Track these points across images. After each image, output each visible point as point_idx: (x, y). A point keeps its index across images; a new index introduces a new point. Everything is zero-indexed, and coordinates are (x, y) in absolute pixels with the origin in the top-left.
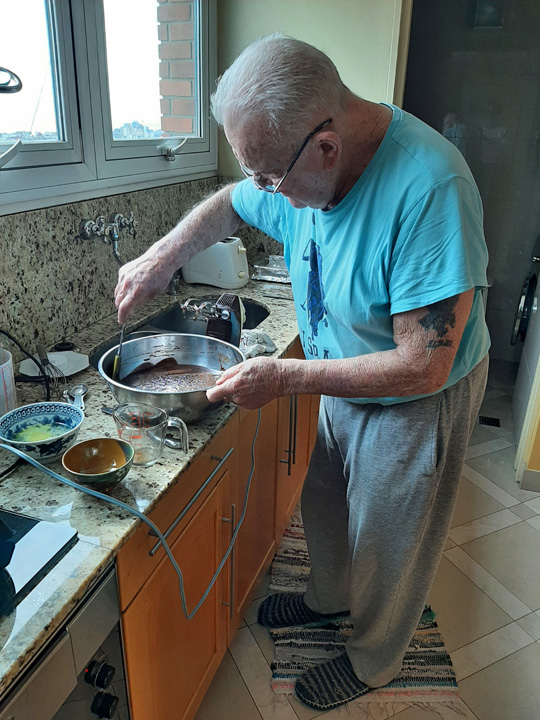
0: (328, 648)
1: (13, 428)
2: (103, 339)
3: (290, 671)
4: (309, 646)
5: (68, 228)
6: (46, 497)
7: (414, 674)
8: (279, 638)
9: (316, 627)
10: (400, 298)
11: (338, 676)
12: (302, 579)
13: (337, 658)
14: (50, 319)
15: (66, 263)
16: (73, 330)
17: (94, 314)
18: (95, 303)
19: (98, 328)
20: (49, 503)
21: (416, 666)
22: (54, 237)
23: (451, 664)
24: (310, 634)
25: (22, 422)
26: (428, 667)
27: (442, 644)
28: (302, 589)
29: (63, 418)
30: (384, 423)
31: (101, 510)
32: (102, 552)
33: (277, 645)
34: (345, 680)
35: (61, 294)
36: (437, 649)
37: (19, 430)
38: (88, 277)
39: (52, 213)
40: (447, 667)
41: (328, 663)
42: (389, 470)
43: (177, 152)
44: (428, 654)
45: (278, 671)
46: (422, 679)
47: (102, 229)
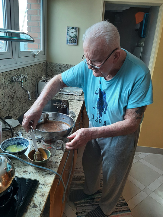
0: (92, 205)
1: (5, 147)
2: (20, 114)
3: (82, 214)
4: (87, 206)
5: (8, 79)
6: (22, 170)
7: (118, 210)
8: (77, 205)
9: (88, 200)
10: (131, 104)
11: (98, 214)
12: (80, 185)
13: (96, 208)
14: (3, 108)
15: (8, 90)
16: (9, 112)
17: (14, 106)
18: (15, 102)
19: (17, 110)
20: (25, 172)
21: (118, 207)
22: (4, 82)
23: (128, 205)
24: (86, 202)
25: (7, 145)
26: (122, 207)
27: (124, 200)
28: (81, 188)
29: (21, 142)
30: (120, 139)
31: (43, 172)
32: (49, 186)
33: (77, 207)
34: (100, 215)
35: (6, 100)
36: (123, 201)
37: (6, 148)
38: (13, 94)
39: (4, 74)
40: (127, 206)
41: (94, 210)
42: (121, 152)
43: (38, 55)
44: (121, 203)
45: (79, 215)
46: (121, 211)
47: (19, 79)
